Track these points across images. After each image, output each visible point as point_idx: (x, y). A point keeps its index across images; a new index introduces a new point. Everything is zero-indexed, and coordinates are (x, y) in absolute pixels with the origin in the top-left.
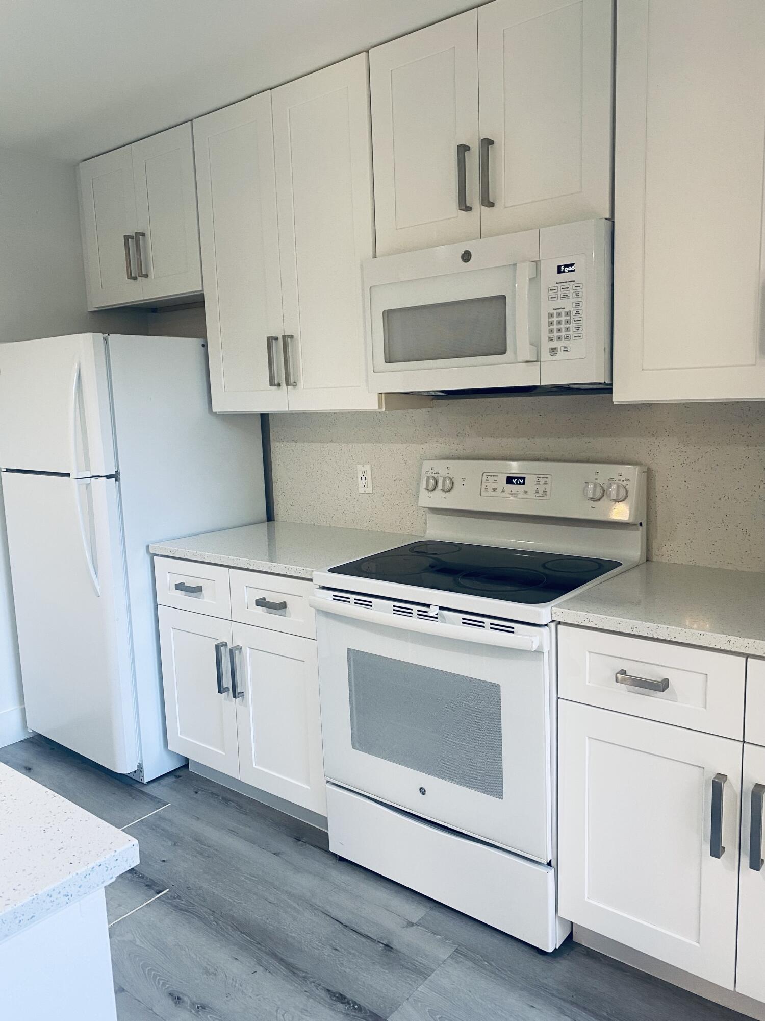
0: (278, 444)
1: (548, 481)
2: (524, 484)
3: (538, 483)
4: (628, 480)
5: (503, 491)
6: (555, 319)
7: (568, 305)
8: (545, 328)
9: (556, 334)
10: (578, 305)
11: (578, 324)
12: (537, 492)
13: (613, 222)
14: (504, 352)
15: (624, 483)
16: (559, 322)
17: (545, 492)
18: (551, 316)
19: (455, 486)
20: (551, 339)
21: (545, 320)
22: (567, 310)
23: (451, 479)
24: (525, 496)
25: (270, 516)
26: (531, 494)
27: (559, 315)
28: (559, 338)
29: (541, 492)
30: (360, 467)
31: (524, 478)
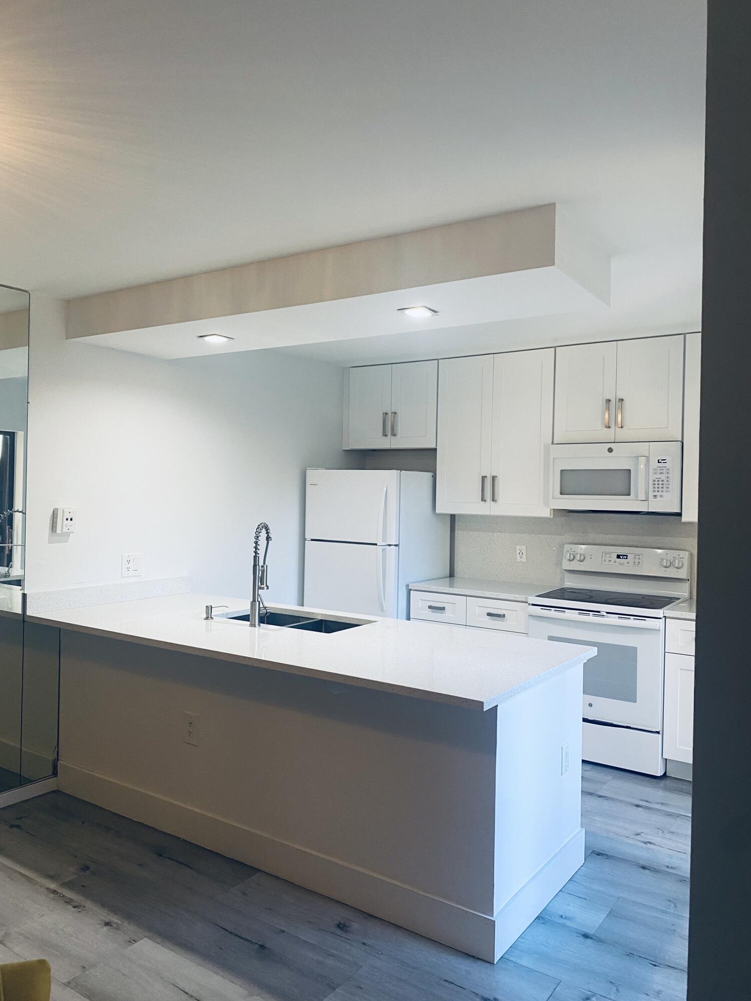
0: (460, 532)
1: (641, 557)
2: (627, 558)
3: (635, 558)
4: (682, 558)
5: (615, 562)
6: (656, 483)
7: (663, 477)
8: (651, 486)
9: (656, 489)
10: (668, 477)
11: (667, 486)
12: (635, 563)
13: (683, 443)
14: (630, 495)
15: (681, 560)
16: (658, 484)
17: (639, 563)
18: (654, 481)
19: (586, 559)
20: (654, 491)
21: (651, 483)
22: (662, 479)
23: (584, 555)
24: (628, 565)
25: (452, 575)
26: (631, 564)
27: (658, 481)
28: (658, 491)
29: (637, 563)
30: (518, 547)
31: (627, 556)
